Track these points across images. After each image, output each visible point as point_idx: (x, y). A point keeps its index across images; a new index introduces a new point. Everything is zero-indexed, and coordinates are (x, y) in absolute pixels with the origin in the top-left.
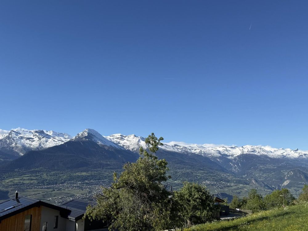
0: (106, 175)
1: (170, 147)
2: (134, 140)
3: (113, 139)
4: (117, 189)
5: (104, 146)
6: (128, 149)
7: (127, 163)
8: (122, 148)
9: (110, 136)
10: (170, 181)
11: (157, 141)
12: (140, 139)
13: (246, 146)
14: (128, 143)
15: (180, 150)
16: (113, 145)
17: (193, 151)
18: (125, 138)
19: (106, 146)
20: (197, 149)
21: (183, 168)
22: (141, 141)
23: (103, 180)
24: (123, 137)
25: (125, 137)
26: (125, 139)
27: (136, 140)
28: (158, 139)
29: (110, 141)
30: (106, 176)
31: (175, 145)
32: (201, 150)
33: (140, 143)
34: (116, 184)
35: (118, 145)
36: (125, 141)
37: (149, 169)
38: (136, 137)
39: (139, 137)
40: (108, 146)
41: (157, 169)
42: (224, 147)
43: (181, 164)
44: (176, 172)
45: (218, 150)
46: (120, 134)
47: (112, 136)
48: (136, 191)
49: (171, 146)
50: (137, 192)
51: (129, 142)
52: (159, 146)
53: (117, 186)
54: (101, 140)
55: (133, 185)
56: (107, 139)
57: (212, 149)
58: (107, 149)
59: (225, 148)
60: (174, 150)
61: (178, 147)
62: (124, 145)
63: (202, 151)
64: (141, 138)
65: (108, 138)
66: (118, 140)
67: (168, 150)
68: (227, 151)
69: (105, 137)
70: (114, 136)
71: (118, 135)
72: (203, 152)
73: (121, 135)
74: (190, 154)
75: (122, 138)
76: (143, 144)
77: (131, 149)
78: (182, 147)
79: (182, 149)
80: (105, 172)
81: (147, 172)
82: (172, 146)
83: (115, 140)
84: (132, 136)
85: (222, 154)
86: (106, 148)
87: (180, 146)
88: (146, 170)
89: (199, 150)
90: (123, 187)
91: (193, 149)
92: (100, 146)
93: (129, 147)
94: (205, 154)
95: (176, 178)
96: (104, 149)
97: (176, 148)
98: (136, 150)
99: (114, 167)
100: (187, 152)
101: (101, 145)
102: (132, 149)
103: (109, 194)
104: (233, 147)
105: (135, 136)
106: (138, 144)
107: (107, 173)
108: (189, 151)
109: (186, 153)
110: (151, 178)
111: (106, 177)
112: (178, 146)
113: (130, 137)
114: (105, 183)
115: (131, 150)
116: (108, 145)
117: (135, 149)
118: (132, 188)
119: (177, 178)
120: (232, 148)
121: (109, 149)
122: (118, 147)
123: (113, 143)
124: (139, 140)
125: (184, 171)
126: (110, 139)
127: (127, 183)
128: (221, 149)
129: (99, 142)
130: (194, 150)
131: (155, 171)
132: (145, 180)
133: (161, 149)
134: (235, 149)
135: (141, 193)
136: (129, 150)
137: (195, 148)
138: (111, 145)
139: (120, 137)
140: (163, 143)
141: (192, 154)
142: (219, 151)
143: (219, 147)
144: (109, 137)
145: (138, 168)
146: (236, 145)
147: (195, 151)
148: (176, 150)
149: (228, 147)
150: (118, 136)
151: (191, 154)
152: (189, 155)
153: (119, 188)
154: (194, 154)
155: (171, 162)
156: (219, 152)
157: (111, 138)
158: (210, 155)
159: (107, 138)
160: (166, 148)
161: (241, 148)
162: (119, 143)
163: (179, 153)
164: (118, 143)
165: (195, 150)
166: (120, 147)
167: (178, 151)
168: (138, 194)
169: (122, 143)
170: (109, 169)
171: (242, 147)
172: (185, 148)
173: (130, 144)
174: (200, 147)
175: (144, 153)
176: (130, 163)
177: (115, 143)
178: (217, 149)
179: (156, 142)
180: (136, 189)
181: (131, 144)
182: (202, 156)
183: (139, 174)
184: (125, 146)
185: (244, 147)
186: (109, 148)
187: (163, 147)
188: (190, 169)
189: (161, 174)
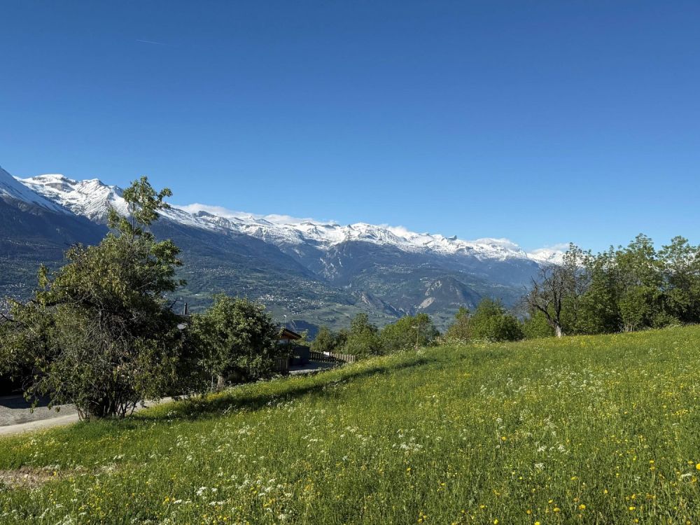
0: (21, 273)
1: (189, 216)
2: (98, 192)
3: (42, 186)
4: (48, 305)
5: (15, 201)
6: (80, 213)
7: (77, 245)
8: (64, 211)
9: (34, 179)
10: (183, 294)
11: (156, 199)
12: (113, 191)
13: (356, 225)
14: (82, 200)
15: (212, 226)
16: (41, 202)
17: (243, 230)
18: (73, 187)
19: (23, 202)
20: (252, 225)
21: (217, 267)
22: (115, 196)
23: (14, 284)
24: (69, 185)
25: (74, 184)
26: (74, 190)
27: (102, 194)
28: (159, 193)
29: (33, 191)
30: (20, 277)
31: (202, 213)
32: (261, 229)
33: (112, 202)
34: (45, 294)
35: (54, 202)
36: (73, 194)
37: (132, 262)
38: (103, 187)
39: (112, 187)
40: (26, 203)
41: (153, 263)
42: (311, 224)
43: (212, 257)
44: (200, 275)
45: (297, 231)
46: (60, 176)
47: (40, 179)
48: (97, 313)
49: (191, 214)
50: (100, 313)
51: (84, 196)
52: (162, 213)
53: (47, 299)
54: (9, 188)
55: (89, 298)
56: (26, 185)
57: (286, 226)
58: (23, 210)
59: (313, 227)
60: (197, 225)
61: (209, 218)
62: (70, 204)
63: (263, 230)
64: (115, 189)
65: (29, 182)
66: (55, 191)
67: (184, 222)
68: (317, 233)
69: (18, 179)
70: (44, 178)
71: (55, 178)
72: (264, 233)
73: (62, 179)
74: (236, 235)
75: (65, 186)
76: (121, 204)
77: (88, 213)
78: (217, 219)
79: (217, 222)
80: (19, 265)
81: (127, 270)
82: (195, 215)
83: (47, 190)
84: (93, 183)
85: (306, 238)
86: (23, 208)
87: (213, 216)
88: (125, 266)
89: (257, 228)
90: (64, 301)
91: (242, 225)
92: (5, 200)
93: (83, 208)
94: (268, 236)
95: (198, 288)
96: (17, 209)
97: (204, 220)
98: (102, 218)
99: (43, 255)
100: (229, 230)
101: (8, 198)
102: (93, 216)
103: (29, 316)
104: (331, 224)
105: (101, 184)
106: (107, 204)
107: (24, 270)
108: (233, 228)
109: (226, 234)
110: (136, 282)
111: (19, 279)
112: (208, 215)
113: (87, 185)
114: (19, 292)
115: (89, 217)
116: (29, 201)
117: (100, 216)
118: (88, 304)
119: (201, 288)
120: (328, 226)
121: (30, 210)
122: (54, 206)
123: (42, 196)
124: (111, 194)
125: (218, 272)
126: (33, 185)
127: (74, 295)
128: (304, 229)
129: (4, 190)
130: (244, 226)
131: (147, 267)
132: (119, 286)
133: (166, 220)
134: (335, 229)
135: (110, 316)
136: (83, 218)
137: (248, 223)
138: (36, 200)
139: (61, 182)
140: (172, 206)
141: (240, 235)
142: (300, 232)
143: (301, 224)
144: (30, 180)
145: (104, 258)
146: (337, 222)
147: (247, 230)
148: (203, 225)
149: (319, 223)
150: (55, 181)
151: (237, 237)
152: (234, 237)
153: (53, 304)
154: (245, 234)
155: (189, 251)
156: (301, 235)
157: (37, 182)
158: (280, 241)
159: (24, 182)
160: (179, 219)
161: (347, 229)
162: (57, 197)
163: (210, 232)
164: (54, 198)
165: (248, 226)
166: (58, 207)
167: (206, 227)
168: (102, 318)
169: (65, 197)
170: (29, 259)
171: (349, 226)
172: (226, 220)
173: (87, 201)
174: (258, 221)
175: (121, 224)
176: (85, 247)
177: (46, 198)
178: (295, 228)
179: (152, 199)
180: (97, 308)
181: (89, 203)
182: (262, 241)
183: (105, 272)
184: (73, 207)
185: (352, 226)
186: (30, 207)
187: (172, 217)
188: (233, 268)
189: (162, 275)
